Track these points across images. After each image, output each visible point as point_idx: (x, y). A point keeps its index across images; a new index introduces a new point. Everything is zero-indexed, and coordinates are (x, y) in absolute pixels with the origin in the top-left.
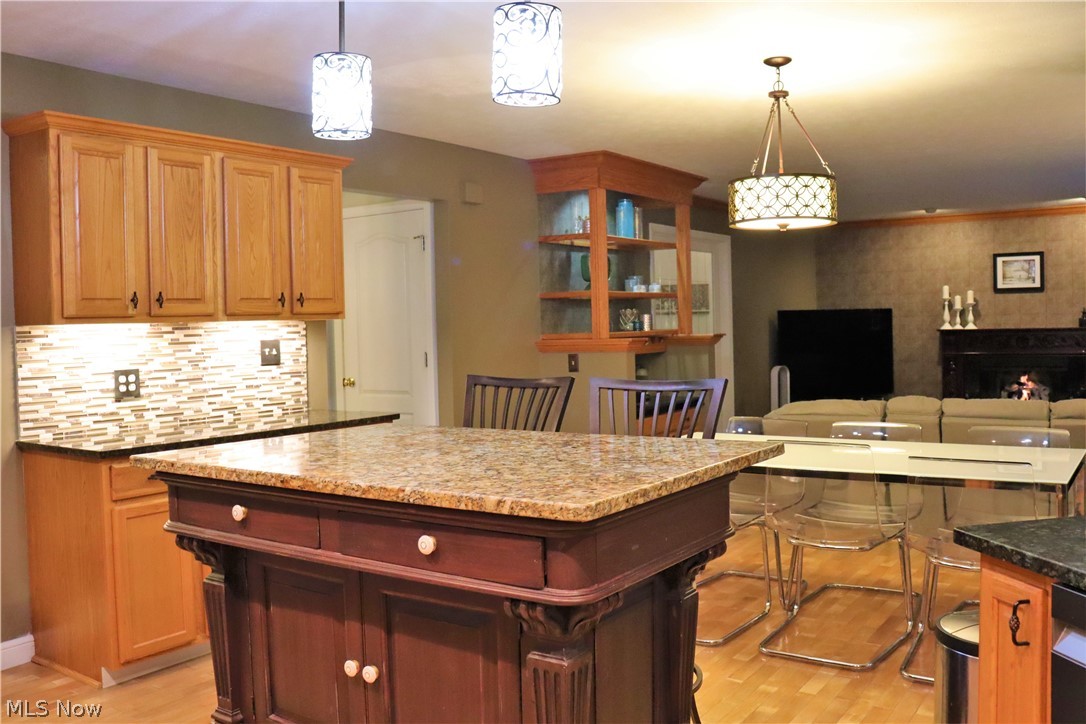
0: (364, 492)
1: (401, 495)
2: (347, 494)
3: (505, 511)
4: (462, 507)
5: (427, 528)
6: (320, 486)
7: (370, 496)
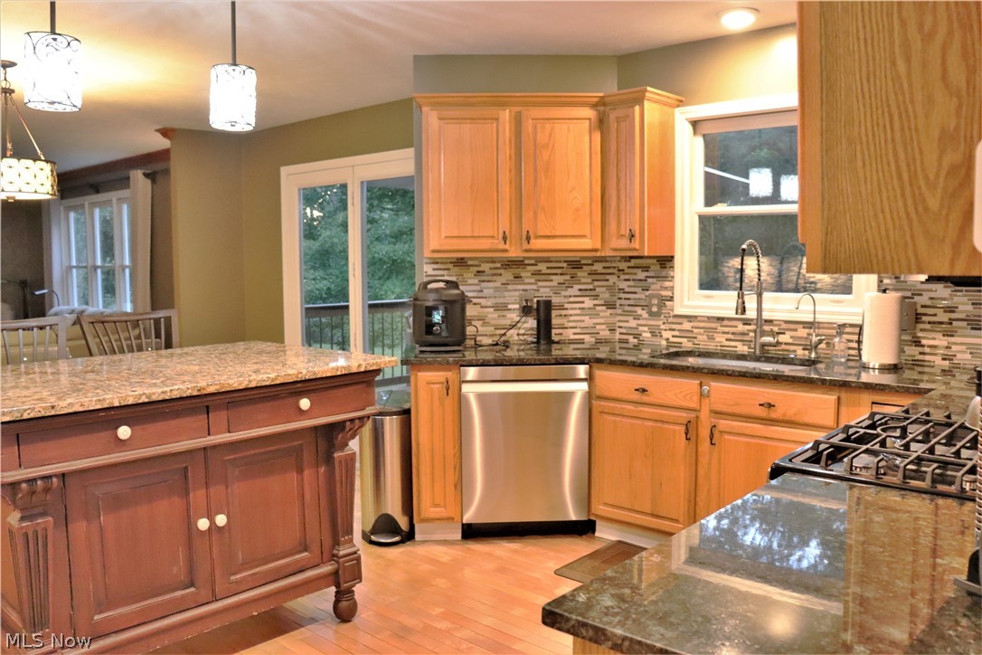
0: (273, 380)
1: (300, 376)
2: (259, 385)
3: (362, 370)
4: (339, 373)
5: (302, 394)
6: (236, 385)
7: (278, 382)
